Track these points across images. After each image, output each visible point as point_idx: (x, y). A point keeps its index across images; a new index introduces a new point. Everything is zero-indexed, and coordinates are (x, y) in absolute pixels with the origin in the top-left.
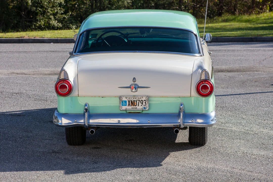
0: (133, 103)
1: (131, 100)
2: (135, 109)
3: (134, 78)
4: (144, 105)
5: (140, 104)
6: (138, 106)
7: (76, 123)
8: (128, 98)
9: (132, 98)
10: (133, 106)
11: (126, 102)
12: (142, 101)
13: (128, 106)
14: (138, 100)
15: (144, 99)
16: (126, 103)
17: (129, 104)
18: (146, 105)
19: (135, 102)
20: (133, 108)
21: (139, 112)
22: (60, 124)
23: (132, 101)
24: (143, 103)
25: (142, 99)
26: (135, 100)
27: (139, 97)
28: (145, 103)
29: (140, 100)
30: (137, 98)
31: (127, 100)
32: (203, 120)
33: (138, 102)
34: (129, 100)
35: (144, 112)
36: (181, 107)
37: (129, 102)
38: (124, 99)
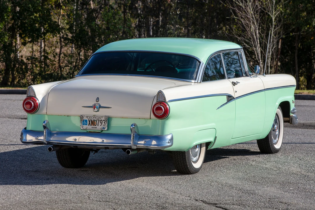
0: (93, 123)
1: (91, 119)
2: (94, 129)
3: (98, 98)
4: (103, 125)
5: (100, 124)
6: (98, 126)
7: (37, 140)
8: (88, 118)
9: (92, 118)
10: (93, 125)
11: (86, 121)
12: (101, 121)
13: (89, 125)
14: (98, 119)
15: (103, 119)
16: (87, 123)
17: (89, 123)
18: (105, 125)
19: (95, 121)
20: (93, 128)
21: (99, 132)
22: (24, 140)
23: (93, 120)
24: (102, 123)
25: (102, 119)
26: (95, 120)
27: (99, 117)
28: (104, 123)
29: (100, 119)
30: (97, 118)
31: (88, 119)
32: (156, 142)
33: (98, 121)
34: (89, 119)
35: (103, 132)
36: (131, 127)
37: (89, 122)
38: (85, 118)
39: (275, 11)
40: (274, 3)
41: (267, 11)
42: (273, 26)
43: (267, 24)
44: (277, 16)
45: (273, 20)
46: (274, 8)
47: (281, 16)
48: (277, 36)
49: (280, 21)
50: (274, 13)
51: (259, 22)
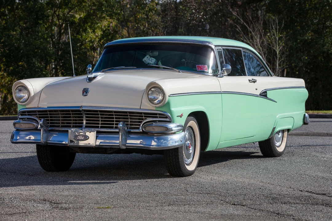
39: (278, 46)
40: (277, 40)
41: (272, 46)
42: (278, 59)
43: (273, 58)
44: (280, 49)
45: (278, 54)
46: (277, 43)
47: (284, 50)
48: (281, 66)
49: (283, 53)
50: (278, 47)
51: (266, 55)
